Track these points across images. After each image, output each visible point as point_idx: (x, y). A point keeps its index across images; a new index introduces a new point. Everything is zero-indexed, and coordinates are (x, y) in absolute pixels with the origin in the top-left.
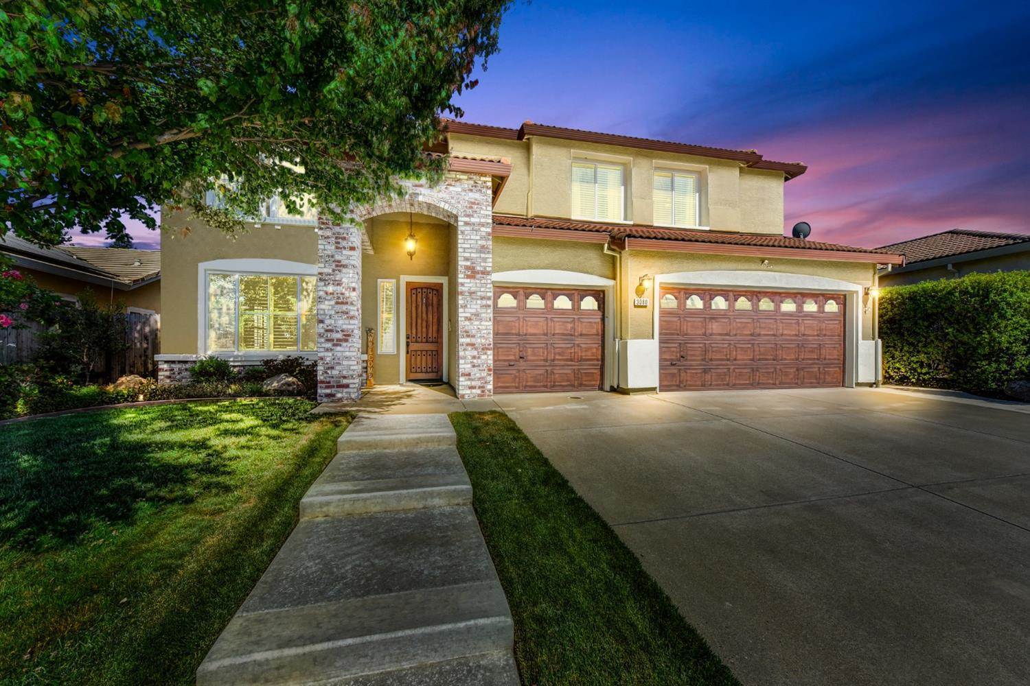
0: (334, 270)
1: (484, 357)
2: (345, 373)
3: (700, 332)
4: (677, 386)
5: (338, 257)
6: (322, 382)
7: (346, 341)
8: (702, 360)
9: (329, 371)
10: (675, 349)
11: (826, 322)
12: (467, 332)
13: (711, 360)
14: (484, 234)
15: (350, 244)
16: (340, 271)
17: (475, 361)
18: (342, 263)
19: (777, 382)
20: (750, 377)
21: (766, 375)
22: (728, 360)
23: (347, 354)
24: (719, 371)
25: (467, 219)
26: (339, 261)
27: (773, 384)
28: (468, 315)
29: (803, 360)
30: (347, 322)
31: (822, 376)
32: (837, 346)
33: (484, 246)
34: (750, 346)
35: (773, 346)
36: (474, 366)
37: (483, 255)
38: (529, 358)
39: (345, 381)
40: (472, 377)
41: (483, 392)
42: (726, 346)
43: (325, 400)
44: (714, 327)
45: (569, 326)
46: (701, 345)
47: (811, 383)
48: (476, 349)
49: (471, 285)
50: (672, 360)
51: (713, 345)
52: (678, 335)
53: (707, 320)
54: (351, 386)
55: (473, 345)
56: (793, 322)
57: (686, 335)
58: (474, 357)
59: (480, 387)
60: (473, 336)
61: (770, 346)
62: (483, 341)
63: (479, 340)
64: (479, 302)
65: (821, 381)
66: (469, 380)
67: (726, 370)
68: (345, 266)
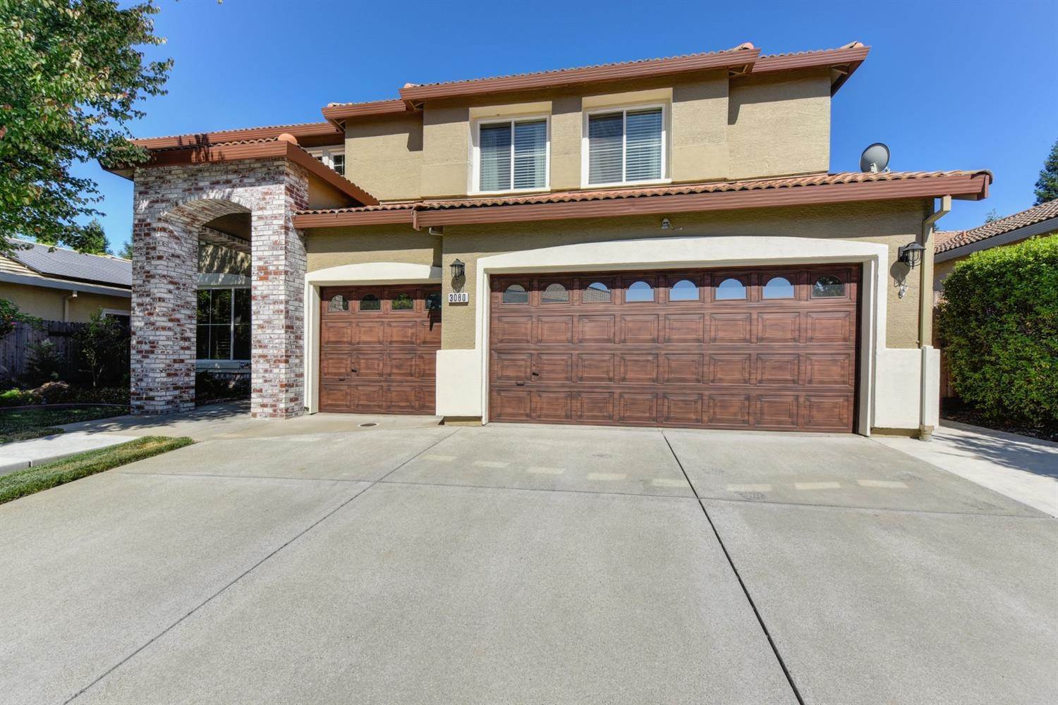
0: (144, 281)
1: (276, 371)
2: (151, 385)
3: (563, 337)
4: (527, 415)
5: (147, 268)
6: (134, 394)
7: (152, 352)
8: (567, 379)
9: (139, 383)
10: (523, 363)
11: (814, 315)
12: (259, 342)
13: (581, 379)
14: (276, 227)
15: (158, 254)
16: (149, 282)
17: (267, 375)
18: (151, 273)
19: (705, 418)
20: (650, 408)
21: (681, 404)
22: (610, 380)
23: (153, 366)
24: (593, 396)
25: (260, 213)
26: (148, 272)
27: (697, 420)
28: (261, 322)
29: (761, 381)
30: (153, 333)
31: (804, 412)
32: (842, 357)
33: (276, 241)
34: (650, 358)
35: (696, 358)
36: (266, 381)
37: (275, 253)
38: (363, 371)
39: (151, 394)
40: (264, 393)
41: (275, 411)
42: (607, 358)
43: (136, 412)
44: (586, 329)
45: (410, 331)
46: (565, 357)
47: (779, 422)
48: (268, 361)
49: (263, 288)
50: (518, 378)
51: (584, 357)
52: (528, 342)
53: (575, 319)
54: (156, 399)
55: (264, 356)
56: (739, 317)
57: (540, 341)
58: (266, 371)
59: (272, 406)
60: (265, 347)
61: (691, 358)
62: (275, 352)
63: (271, 351)
64: (271, 307)
65: (801, 420)
66: (262, 397)
67: (607, 395)
68: (153, 277)
